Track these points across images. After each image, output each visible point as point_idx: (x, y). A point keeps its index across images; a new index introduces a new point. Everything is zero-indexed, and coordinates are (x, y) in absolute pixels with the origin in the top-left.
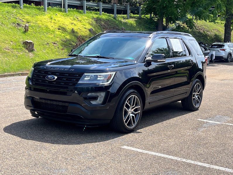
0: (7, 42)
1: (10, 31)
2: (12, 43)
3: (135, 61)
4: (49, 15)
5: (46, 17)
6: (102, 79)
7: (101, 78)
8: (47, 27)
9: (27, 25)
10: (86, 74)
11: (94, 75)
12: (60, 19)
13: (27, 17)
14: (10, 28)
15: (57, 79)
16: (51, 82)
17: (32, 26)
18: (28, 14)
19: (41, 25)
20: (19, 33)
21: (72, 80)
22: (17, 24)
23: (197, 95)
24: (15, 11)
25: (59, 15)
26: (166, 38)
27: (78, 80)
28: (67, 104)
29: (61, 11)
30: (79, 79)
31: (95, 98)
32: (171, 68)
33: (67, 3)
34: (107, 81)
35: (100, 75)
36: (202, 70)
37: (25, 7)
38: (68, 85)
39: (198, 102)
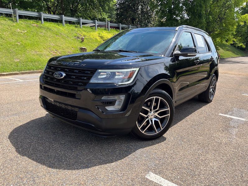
0: (69, 48)
1: (72, 41)
2: (73, 49)
3: (162, 55)
4: (98, 32)
5: (96, 33)
6: (121, 77)
7: (119, 75)
8: (96, 39)
9: (83, 37)
10: (100, 70)
11: (111, 72)
12: (105, 34)
13: (84, 33)
14: (72, 39)
15: (65, 76)
16: (59, 80)
17: (87, 39)
18: (85, 31)
19: (92, 38)
20: (78, 43)
21: (82, 78)
22: (78, 37)
23: (212, 88)
24: (77, 29)
25: (104, 32)
26: (191, 33)
27: (89, 78)
28: (76, 109)
29: (105, 30)
30: (91, 77)
31: (112, 103)
32: (197, 63)
33: (109, 25)
34: (128, 80)
35: (118, 72)
36: (217, 65)
37: (83, 27)
38: (77, 85)
39: (212, 94)
